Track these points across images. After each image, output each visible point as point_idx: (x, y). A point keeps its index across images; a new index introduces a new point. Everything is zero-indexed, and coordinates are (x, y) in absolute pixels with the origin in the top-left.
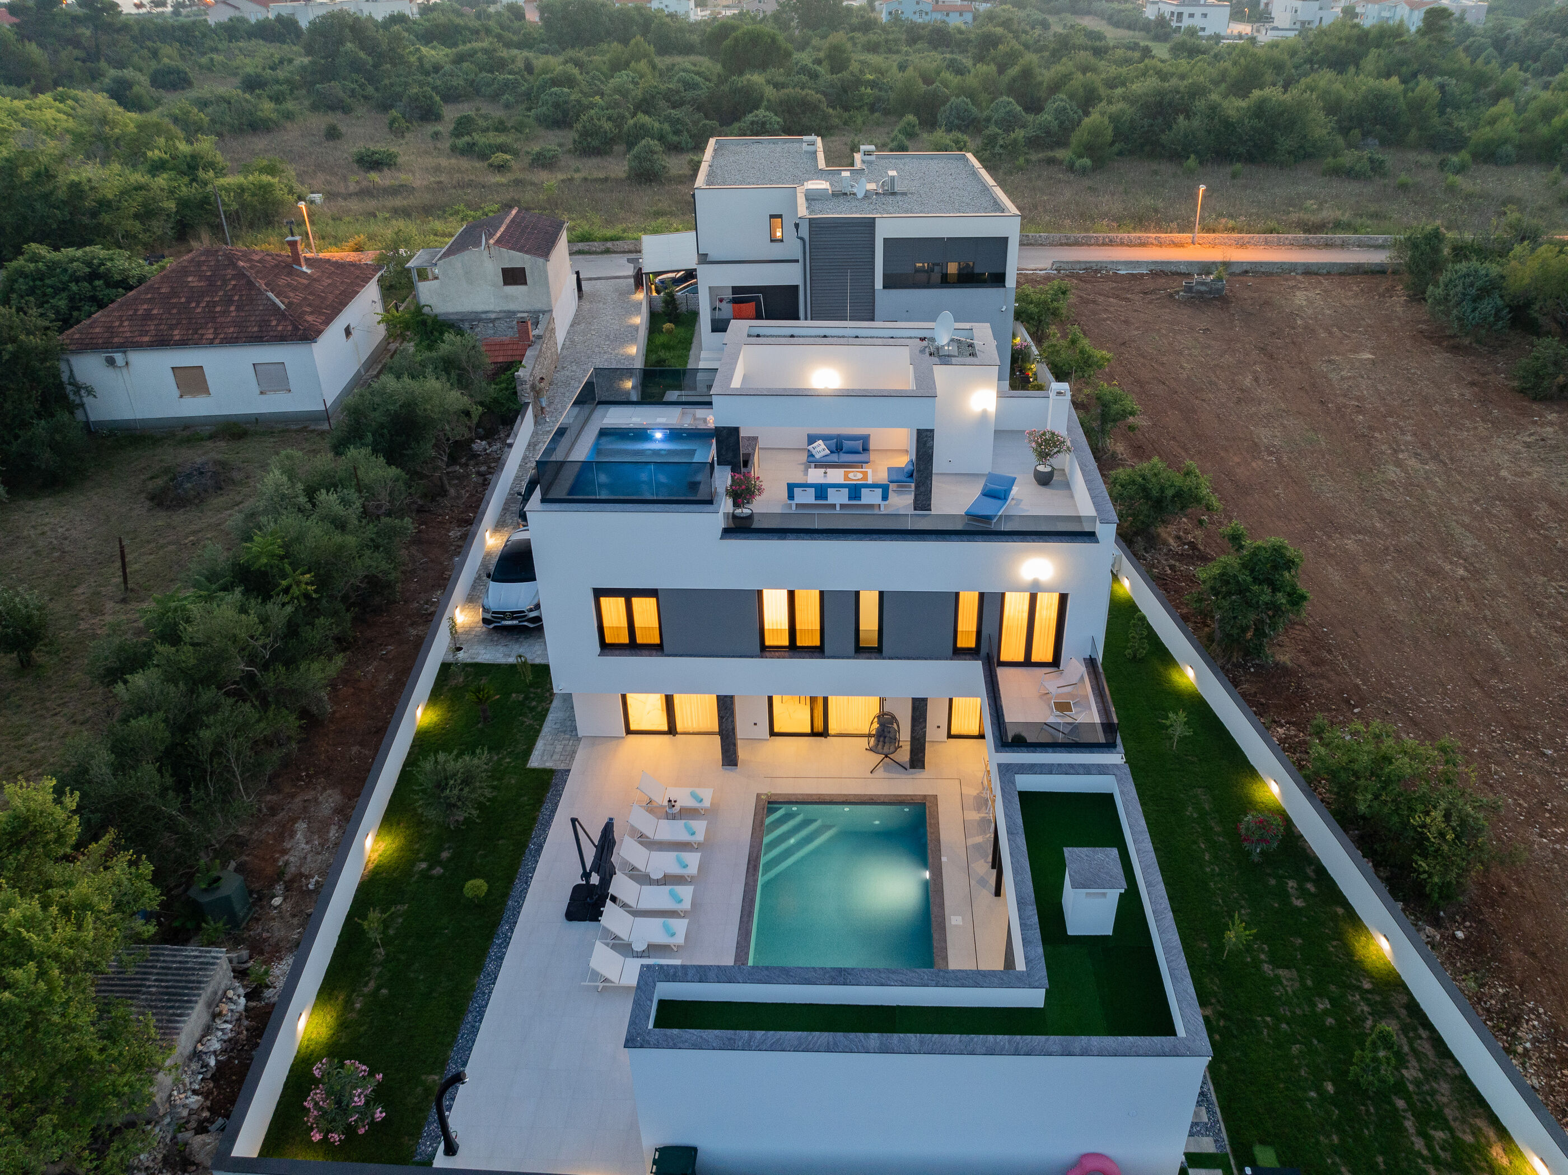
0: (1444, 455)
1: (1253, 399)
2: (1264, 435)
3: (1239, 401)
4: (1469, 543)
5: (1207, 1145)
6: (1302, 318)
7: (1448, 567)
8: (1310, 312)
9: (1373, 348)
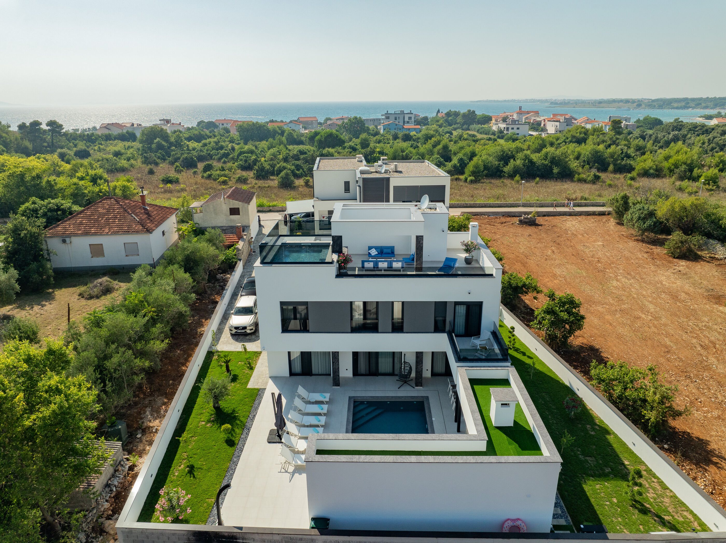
0: (637, 277)
1: (552, 259)
2: (558, 271)
3: (546, 260)
4: (651, 307)
5: (562, 522)
6: (571, 231)
7: (643, 316)
8: (574, 229)
9: (603, 241)
